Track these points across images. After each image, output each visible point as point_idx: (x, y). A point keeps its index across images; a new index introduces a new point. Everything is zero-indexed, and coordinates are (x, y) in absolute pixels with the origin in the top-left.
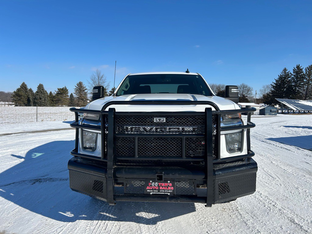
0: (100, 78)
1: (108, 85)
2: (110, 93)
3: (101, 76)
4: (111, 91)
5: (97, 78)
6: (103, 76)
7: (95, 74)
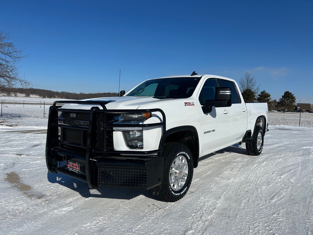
0: (249, 80)
1: (258, 89)
2: (258, 97)
3: (250, 79)
4: (260, 94)
5: (246, 81)
6: (253, 79)
7: (244, 78)
